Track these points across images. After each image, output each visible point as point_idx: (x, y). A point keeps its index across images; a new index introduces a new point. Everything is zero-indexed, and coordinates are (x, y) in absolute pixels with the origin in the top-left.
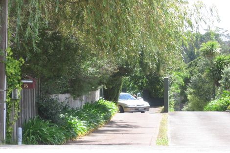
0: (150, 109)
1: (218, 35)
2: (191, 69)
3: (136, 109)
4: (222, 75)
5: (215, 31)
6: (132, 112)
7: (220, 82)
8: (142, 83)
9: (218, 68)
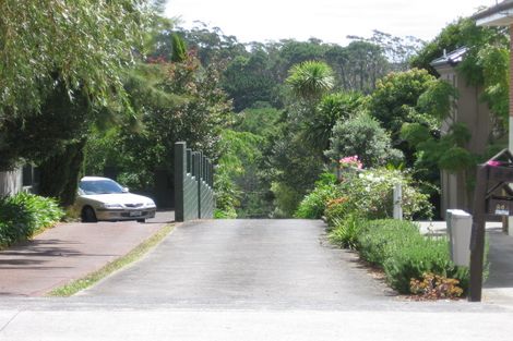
0: (157, 214)
1: (378, 48)
2: (285, 125)
3: (123, 215)
4: (332, 139)
5: (372, 39)
6: (115, 221)
7: (326, 153)
8: (153, 155)
9: (327, 121)
